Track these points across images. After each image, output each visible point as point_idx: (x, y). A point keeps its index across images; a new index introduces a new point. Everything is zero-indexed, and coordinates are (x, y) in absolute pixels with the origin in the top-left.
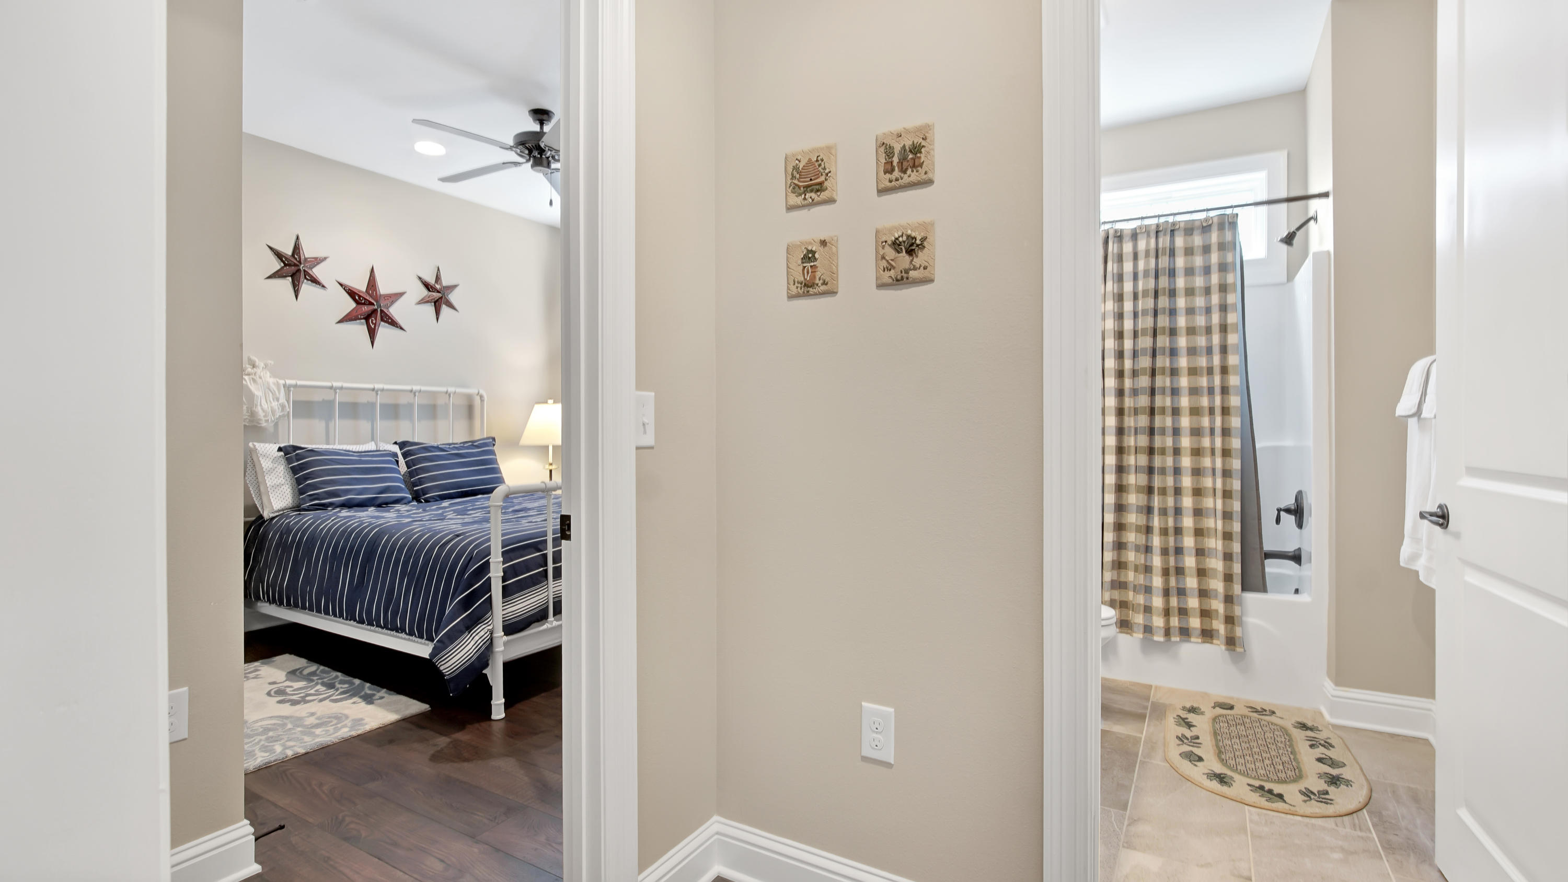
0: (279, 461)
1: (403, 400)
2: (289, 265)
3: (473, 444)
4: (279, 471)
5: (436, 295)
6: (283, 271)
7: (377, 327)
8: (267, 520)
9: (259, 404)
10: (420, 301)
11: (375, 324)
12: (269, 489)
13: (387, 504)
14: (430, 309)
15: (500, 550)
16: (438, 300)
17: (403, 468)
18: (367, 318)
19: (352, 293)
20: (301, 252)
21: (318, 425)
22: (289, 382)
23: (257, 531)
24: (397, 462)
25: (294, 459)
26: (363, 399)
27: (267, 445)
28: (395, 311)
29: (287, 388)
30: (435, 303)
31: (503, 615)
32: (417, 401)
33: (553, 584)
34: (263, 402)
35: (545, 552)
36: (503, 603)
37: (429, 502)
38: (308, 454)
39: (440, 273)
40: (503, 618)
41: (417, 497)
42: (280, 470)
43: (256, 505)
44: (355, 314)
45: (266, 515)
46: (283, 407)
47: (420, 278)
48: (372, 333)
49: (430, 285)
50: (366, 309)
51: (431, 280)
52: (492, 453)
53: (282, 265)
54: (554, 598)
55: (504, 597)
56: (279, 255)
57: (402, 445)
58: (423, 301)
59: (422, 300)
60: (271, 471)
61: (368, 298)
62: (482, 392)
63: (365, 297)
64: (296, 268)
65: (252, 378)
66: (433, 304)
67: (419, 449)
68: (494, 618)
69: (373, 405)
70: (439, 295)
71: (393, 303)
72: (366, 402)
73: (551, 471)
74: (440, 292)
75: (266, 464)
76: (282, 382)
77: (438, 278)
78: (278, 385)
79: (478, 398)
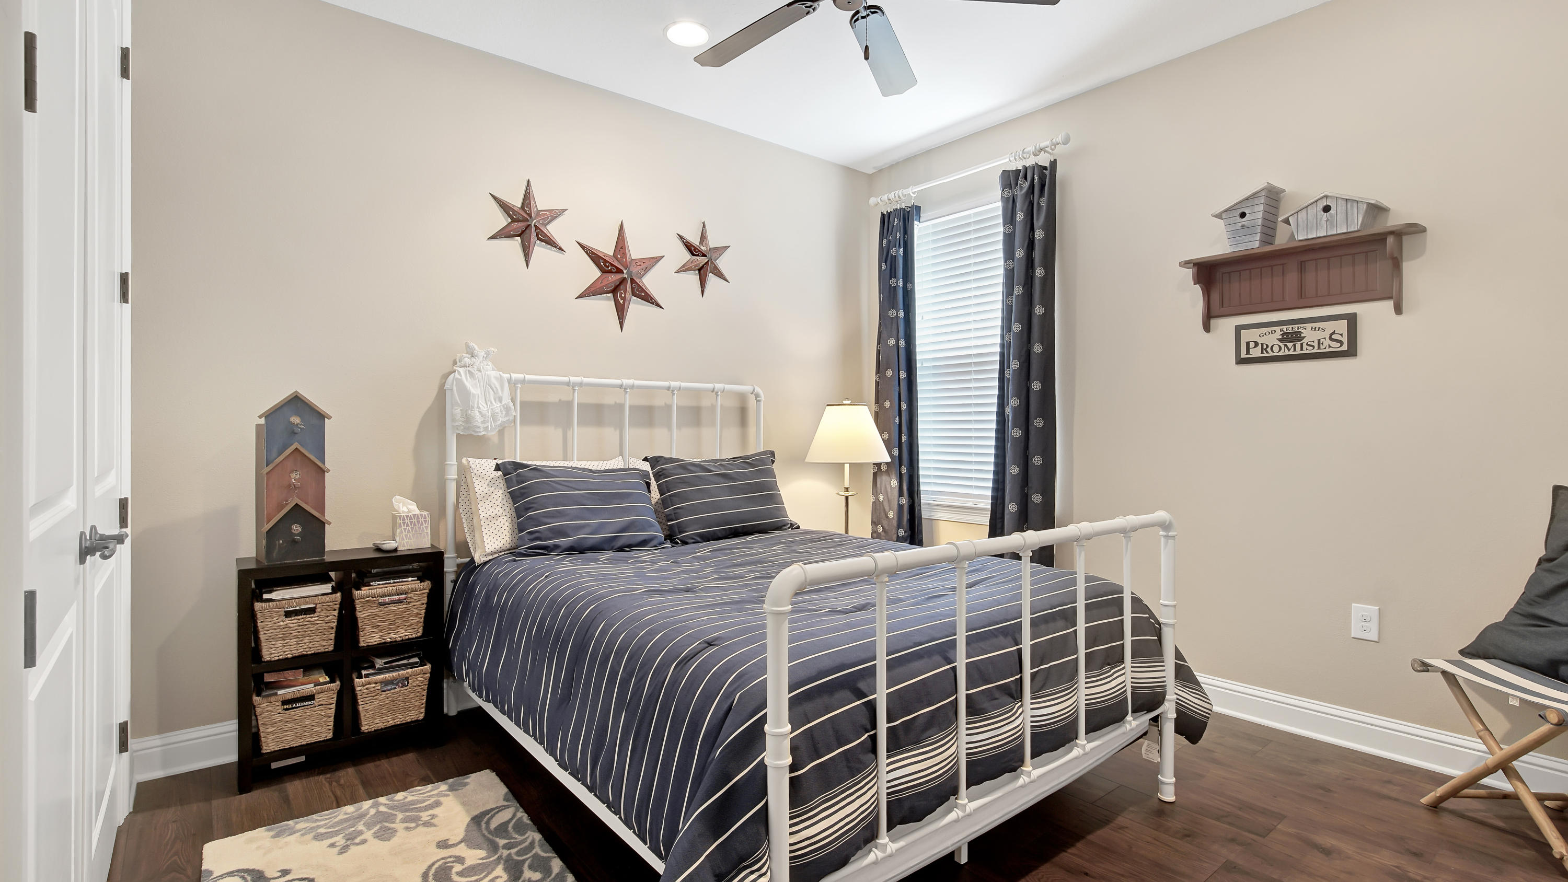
0: (497, 483)
1: (659, 402)
2: (518, 221)
3: (746, 461)
4: (496, 497)
5: (702, 260)
6: (509, 228)
7: (626, 304)
8: (479, 566)
9: (476, 405)
10: (680, 268)
11: (624, 299)
12: (482, 522)
13: (630, 546)
14: (694, 278)
15: (786, 696)
16: (703, 267)
17: (655, 495)
18: (614, 291)
19: (595, 257)
20: (532, 202)
21: (553, 434)
22: (515, 376)
23: (466, 579)
24: (648, 485)
25: (515, 482)
26: (609, 399)
27: (484, 461)
28: (649, 282)
29: (513, 384)
30: (700, 270)
31: (791, 845)
32: (675, 401)
33: (888, 765)
34: (482, 402)
35: (871, 697)
36: (791, 818)
37: (686, 543)
38: (531, 474)
39: (706, 230)
40: (791, 852)
41: (671, 537)
42: (498, 496)
43: (468, 543)
44: (599, 285)
45: (479, 558)
46: (507, 409)
47: (681, 237)
48: (621, 311)
49: (694, 246)
50: (613, 278)
51: (695, 240)
52: (771, 474)
53: (510, 220)
54: (888, 794)
55: (793, 803)
56: (505, 207)
57: (654, 461)
58: (684, 269)
59: (683, 266)
60: (487, 496)
61: (616, 264)
62: (758, 389)
63: (613, 263)
64: (525, 224)
65: (469, 371)
66: (697, 272)
67: (674, 467)
68: (773, 855)
69: (621, 407)
70: (705, 260)
71: (647, 270)
72: (613, 403)
73: (847, 498)
74: (705, 256)
75: (480, 487)
76: (506, 376)
77: (703, 237)
78: (501, 379)
79: (753, 397)
